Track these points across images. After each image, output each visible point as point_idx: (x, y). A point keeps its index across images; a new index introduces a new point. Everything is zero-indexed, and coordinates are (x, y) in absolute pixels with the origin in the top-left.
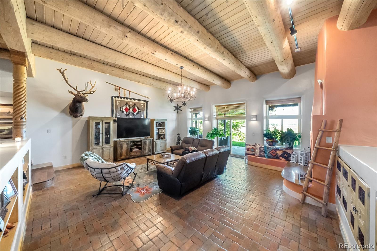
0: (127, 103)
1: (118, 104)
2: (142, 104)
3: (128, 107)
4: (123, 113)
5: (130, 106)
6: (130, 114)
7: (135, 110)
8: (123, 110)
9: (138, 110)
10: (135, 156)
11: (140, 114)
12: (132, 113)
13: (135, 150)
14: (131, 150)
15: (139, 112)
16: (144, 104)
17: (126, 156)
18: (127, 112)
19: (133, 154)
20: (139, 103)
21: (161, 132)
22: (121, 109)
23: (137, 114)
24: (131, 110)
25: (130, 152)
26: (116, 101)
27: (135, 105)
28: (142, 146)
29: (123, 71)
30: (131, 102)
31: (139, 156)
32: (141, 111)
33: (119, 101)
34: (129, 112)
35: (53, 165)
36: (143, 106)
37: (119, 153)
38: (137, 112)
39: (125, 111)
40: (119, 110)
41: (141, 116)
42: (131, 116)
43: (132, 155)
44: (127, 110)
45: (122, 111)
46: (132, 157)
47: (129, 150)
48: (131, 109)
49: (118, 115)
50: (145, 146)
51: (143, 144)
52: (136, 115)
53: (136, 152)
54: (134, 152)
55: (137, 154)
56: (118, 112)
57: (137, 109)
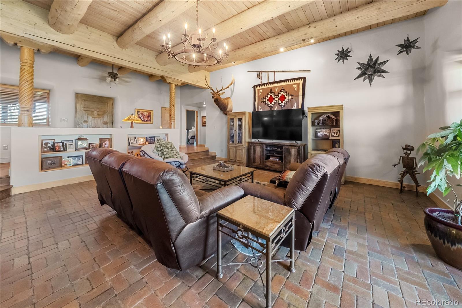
0: (271, 91)
1: (260, 94)
2: (294, 86)
3: (272, 96)
4: (266, 105)
5: (275, 94)
6: (275, 105)
7: (282, 98)
8: (266, 101)
9: (287, 97)
10: (271, 169)
11: (291, 102)
12: (278, 104)
13: (273, 159)
14: (268, 157)
15: (290, 100)
16: (298, 85)
17: (259, 164)
18: (271, 104)
19: (269, 164)
20: (290, 84)
21: (334, 136)
22: (264, 100)
23: (286, 103)
24: (276, 99)
25: (265, 161)
26: (258, 90)
27: (283, 89)
28: (283, 156)
29: (235, 51)
30: (276, 87)
31: (277, 170)
32: (292, 97)
33: (262, 90)
34: (274, 102)
35: (217, 155)
36: (296, 89)
37: (251, 157)
38: (285, 100)
39: (268, 101)
40: (262, 102)
41: (292, 106)
42: (276, 108)
43: (267, 166)
44: (271, 99)
45: (264, 102)
46: (268, 168)
47: (264, 157)
48: (277, 97)
49: (260, 109)
50: (289, 156)
51: (285, 153)
52: (285, 105)
53: (274, 163)
54: (271, 162)
55: (274, 165)
56: (260, 104)
57: (285, 96)
